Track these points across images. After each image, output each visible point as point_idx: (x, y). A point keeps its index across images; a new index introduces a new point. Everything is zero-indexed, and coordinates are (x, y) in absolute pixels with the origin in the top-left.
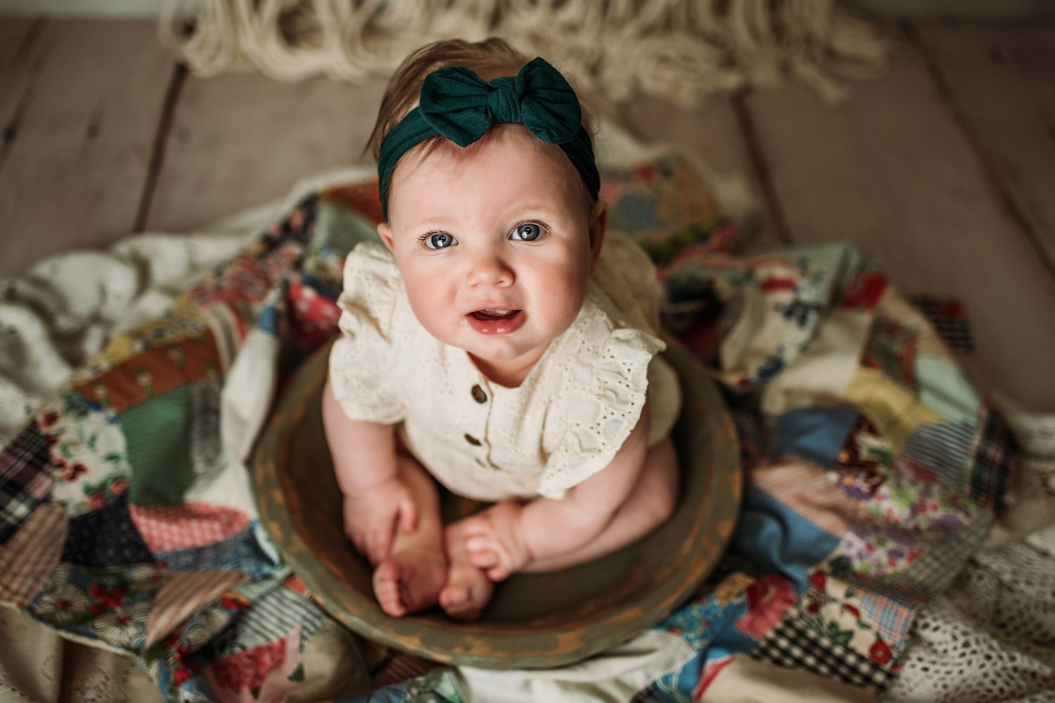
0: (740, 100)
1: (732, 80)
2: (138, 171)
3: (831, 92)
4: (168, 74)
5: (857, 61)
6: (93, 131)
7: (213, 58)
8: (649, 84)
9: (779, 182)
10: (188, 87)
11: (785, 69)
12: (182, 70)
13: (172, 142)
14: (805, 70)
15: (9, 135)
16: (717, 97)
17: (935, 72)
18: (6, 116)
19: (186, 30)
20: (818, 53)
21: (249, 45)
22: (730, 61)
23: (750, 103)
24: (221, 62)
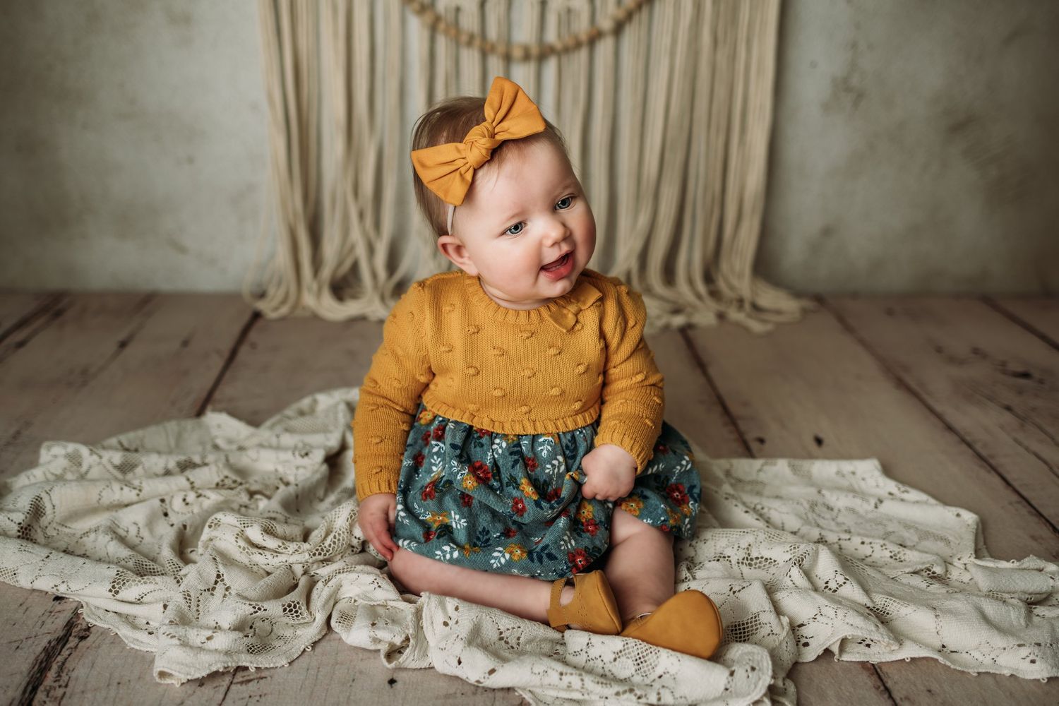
0: (685, 333)
1: (678, 320)
3: (756, 326)
4: (246, 318)
5: (778, 312)
6: (186, 343)
7: (278, 308)
10: (259, 324)
11: (721, 316)
12: (257, 315)
14: (737, 315)
15: (123, 345)
16: (667, 328)
17: (841, 319)
18: (122, 336)
19: (262, 295)
20: (747, 306)
21: (309, 300)
22: (677, 311)
23: (691, 333)
24: (285, 310)
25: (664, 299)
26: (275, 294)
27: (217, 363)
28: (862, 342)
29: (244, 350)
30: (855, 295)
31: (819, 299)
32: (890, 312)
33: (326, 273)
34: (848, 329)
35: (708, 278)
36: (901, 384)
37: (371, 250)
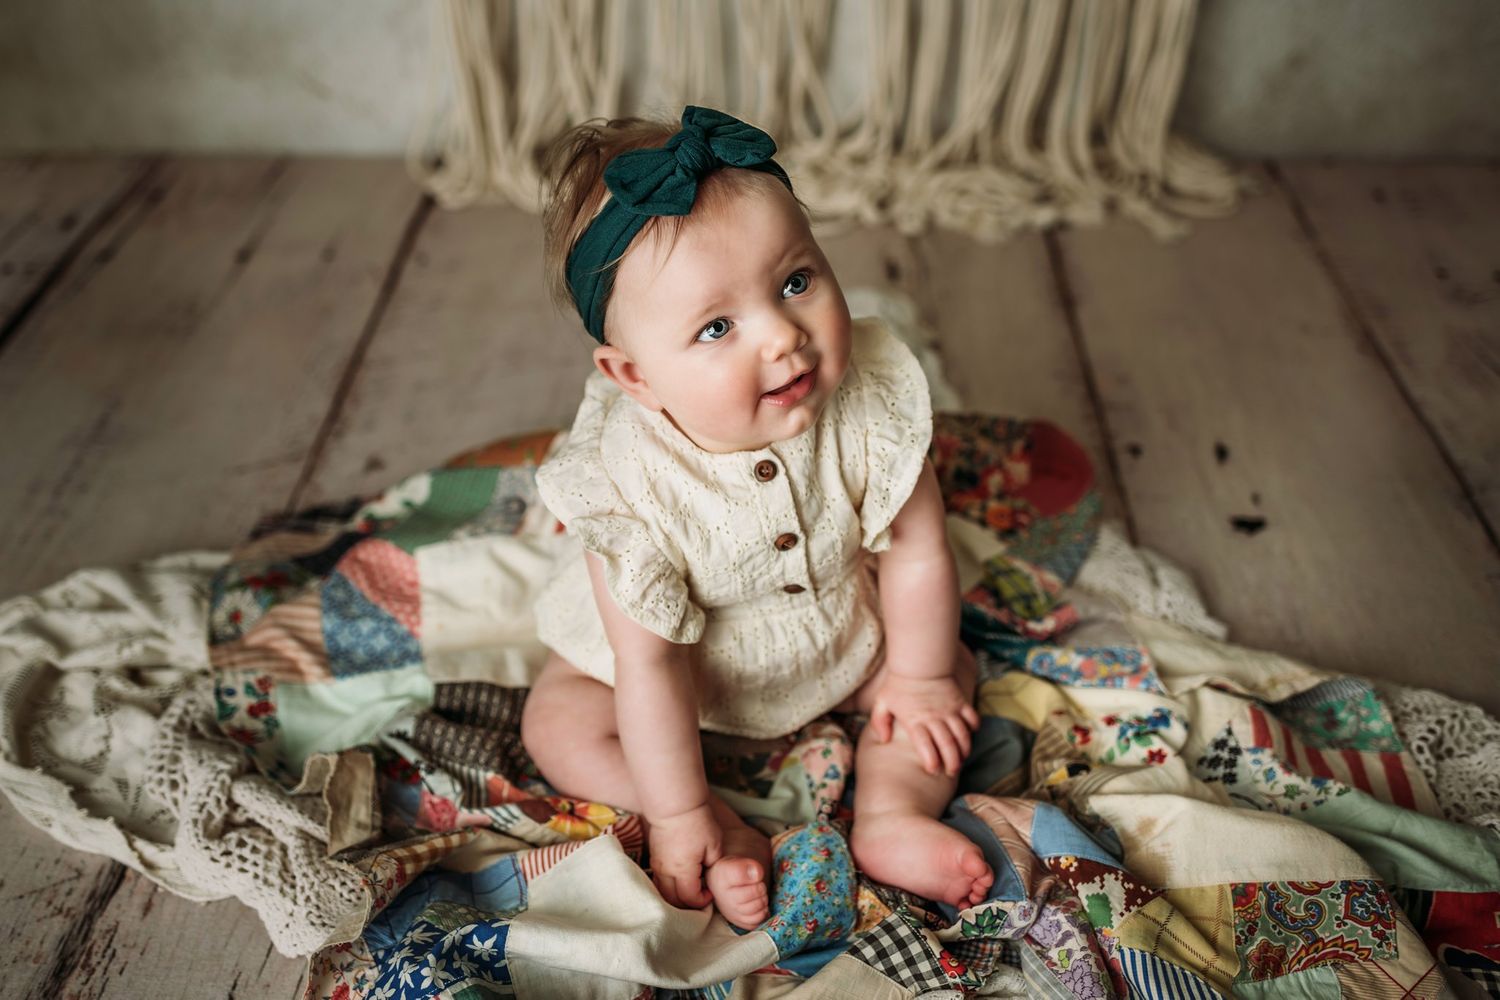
0: (1053, 238)
1: (1044, 216)
3: (1163, 228)
4: (412, 206)
5: (1202, 199)
6: (329, 254)
7: (461, 189)
8: (945, 218)
9: (1085, 315)
10: (434, 217)
11: (1111, 206)
12: (429, 203)
14: (1135, 207)
15: (244, 256)
16: (1025, 231)
17: (1299, 211)
18: (240, 240)
19: (437, 163)
20: (1154, 189)
21: (502, 177)
22: (1045, 197)
23: (1063, 238)
24: (469, 194)
25: (1027, 176)
26: (458, 165)
27: (371, 291)
28: (1325, 260)
29: (410, 267)
30: (1328, 161)
31: (1270, 169)
32: (1379, 196)
33: (527, 136)
34: (1307, 229)
35: (1098, 136)
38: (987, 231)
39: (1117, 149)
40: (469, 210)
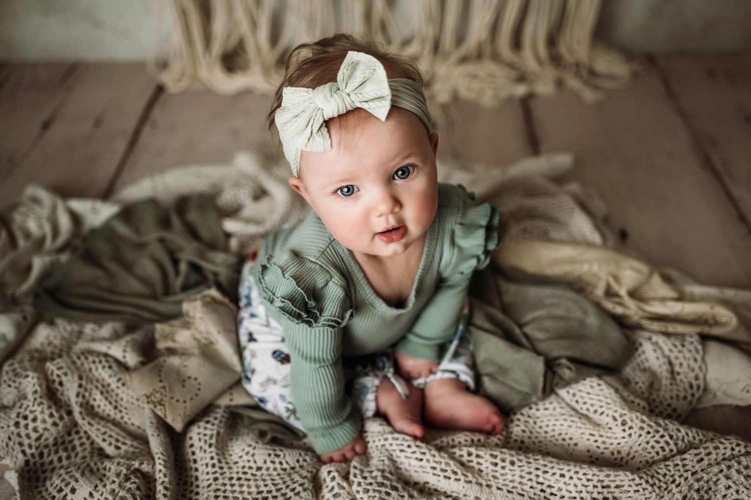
0: (526, 103)
1: (521, 90)
2: (121, 145)
3: (589, 96)
4: (150, 91)
5: (611, 77)
6: (98, 123)
7: (179, 81)
8: (464, 93)
10: (163, 98)
11: (559, 83)
12: (160, 89)
13: (147, 130)
14: (573, 83)
15: (46, 126)
16: (509, 100)
17: (666, 83)
18: (45, 116)
19: (164, 65)
20: (584, 73)
21: (204, 73)
22: (522, 78)
23: (533, 104)
24: (184, 84)
25: (511, 66)
26: (176, 67)
31: (650, 59)
32: (712, 74)
33: (217, 48)
34: (671, 95)
35: (552, 41)
36: (708, 164)
37: (254, 25)
38: (488, 100)
39: (563, 49)
40: (185, 93)
